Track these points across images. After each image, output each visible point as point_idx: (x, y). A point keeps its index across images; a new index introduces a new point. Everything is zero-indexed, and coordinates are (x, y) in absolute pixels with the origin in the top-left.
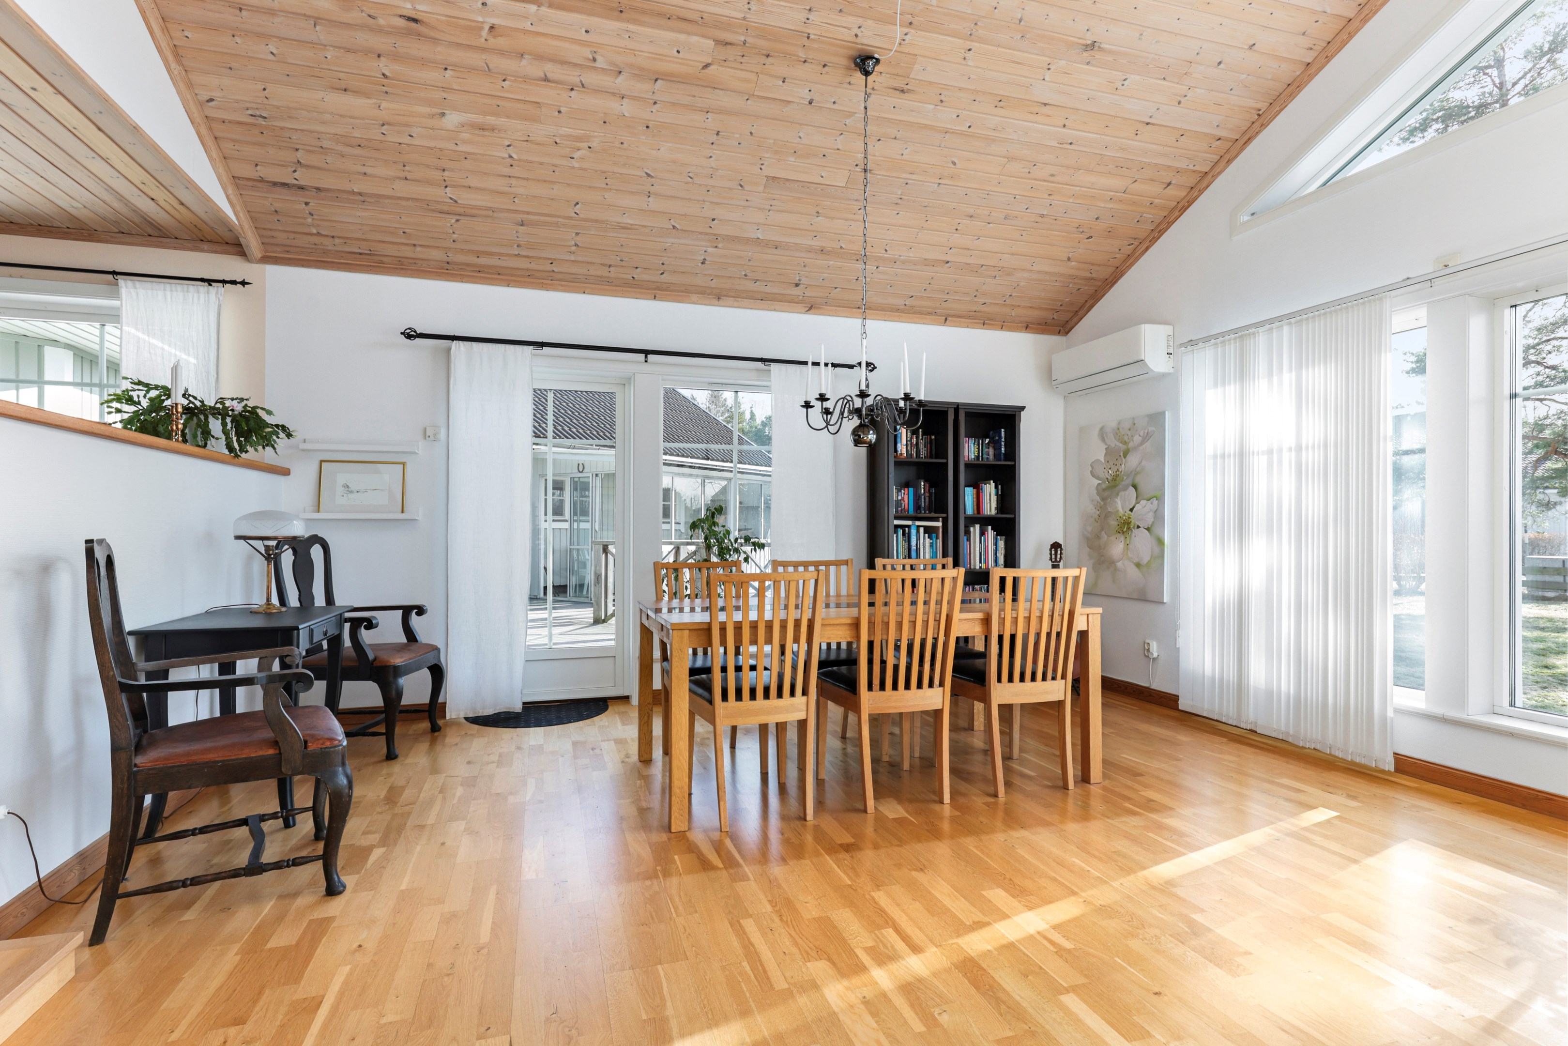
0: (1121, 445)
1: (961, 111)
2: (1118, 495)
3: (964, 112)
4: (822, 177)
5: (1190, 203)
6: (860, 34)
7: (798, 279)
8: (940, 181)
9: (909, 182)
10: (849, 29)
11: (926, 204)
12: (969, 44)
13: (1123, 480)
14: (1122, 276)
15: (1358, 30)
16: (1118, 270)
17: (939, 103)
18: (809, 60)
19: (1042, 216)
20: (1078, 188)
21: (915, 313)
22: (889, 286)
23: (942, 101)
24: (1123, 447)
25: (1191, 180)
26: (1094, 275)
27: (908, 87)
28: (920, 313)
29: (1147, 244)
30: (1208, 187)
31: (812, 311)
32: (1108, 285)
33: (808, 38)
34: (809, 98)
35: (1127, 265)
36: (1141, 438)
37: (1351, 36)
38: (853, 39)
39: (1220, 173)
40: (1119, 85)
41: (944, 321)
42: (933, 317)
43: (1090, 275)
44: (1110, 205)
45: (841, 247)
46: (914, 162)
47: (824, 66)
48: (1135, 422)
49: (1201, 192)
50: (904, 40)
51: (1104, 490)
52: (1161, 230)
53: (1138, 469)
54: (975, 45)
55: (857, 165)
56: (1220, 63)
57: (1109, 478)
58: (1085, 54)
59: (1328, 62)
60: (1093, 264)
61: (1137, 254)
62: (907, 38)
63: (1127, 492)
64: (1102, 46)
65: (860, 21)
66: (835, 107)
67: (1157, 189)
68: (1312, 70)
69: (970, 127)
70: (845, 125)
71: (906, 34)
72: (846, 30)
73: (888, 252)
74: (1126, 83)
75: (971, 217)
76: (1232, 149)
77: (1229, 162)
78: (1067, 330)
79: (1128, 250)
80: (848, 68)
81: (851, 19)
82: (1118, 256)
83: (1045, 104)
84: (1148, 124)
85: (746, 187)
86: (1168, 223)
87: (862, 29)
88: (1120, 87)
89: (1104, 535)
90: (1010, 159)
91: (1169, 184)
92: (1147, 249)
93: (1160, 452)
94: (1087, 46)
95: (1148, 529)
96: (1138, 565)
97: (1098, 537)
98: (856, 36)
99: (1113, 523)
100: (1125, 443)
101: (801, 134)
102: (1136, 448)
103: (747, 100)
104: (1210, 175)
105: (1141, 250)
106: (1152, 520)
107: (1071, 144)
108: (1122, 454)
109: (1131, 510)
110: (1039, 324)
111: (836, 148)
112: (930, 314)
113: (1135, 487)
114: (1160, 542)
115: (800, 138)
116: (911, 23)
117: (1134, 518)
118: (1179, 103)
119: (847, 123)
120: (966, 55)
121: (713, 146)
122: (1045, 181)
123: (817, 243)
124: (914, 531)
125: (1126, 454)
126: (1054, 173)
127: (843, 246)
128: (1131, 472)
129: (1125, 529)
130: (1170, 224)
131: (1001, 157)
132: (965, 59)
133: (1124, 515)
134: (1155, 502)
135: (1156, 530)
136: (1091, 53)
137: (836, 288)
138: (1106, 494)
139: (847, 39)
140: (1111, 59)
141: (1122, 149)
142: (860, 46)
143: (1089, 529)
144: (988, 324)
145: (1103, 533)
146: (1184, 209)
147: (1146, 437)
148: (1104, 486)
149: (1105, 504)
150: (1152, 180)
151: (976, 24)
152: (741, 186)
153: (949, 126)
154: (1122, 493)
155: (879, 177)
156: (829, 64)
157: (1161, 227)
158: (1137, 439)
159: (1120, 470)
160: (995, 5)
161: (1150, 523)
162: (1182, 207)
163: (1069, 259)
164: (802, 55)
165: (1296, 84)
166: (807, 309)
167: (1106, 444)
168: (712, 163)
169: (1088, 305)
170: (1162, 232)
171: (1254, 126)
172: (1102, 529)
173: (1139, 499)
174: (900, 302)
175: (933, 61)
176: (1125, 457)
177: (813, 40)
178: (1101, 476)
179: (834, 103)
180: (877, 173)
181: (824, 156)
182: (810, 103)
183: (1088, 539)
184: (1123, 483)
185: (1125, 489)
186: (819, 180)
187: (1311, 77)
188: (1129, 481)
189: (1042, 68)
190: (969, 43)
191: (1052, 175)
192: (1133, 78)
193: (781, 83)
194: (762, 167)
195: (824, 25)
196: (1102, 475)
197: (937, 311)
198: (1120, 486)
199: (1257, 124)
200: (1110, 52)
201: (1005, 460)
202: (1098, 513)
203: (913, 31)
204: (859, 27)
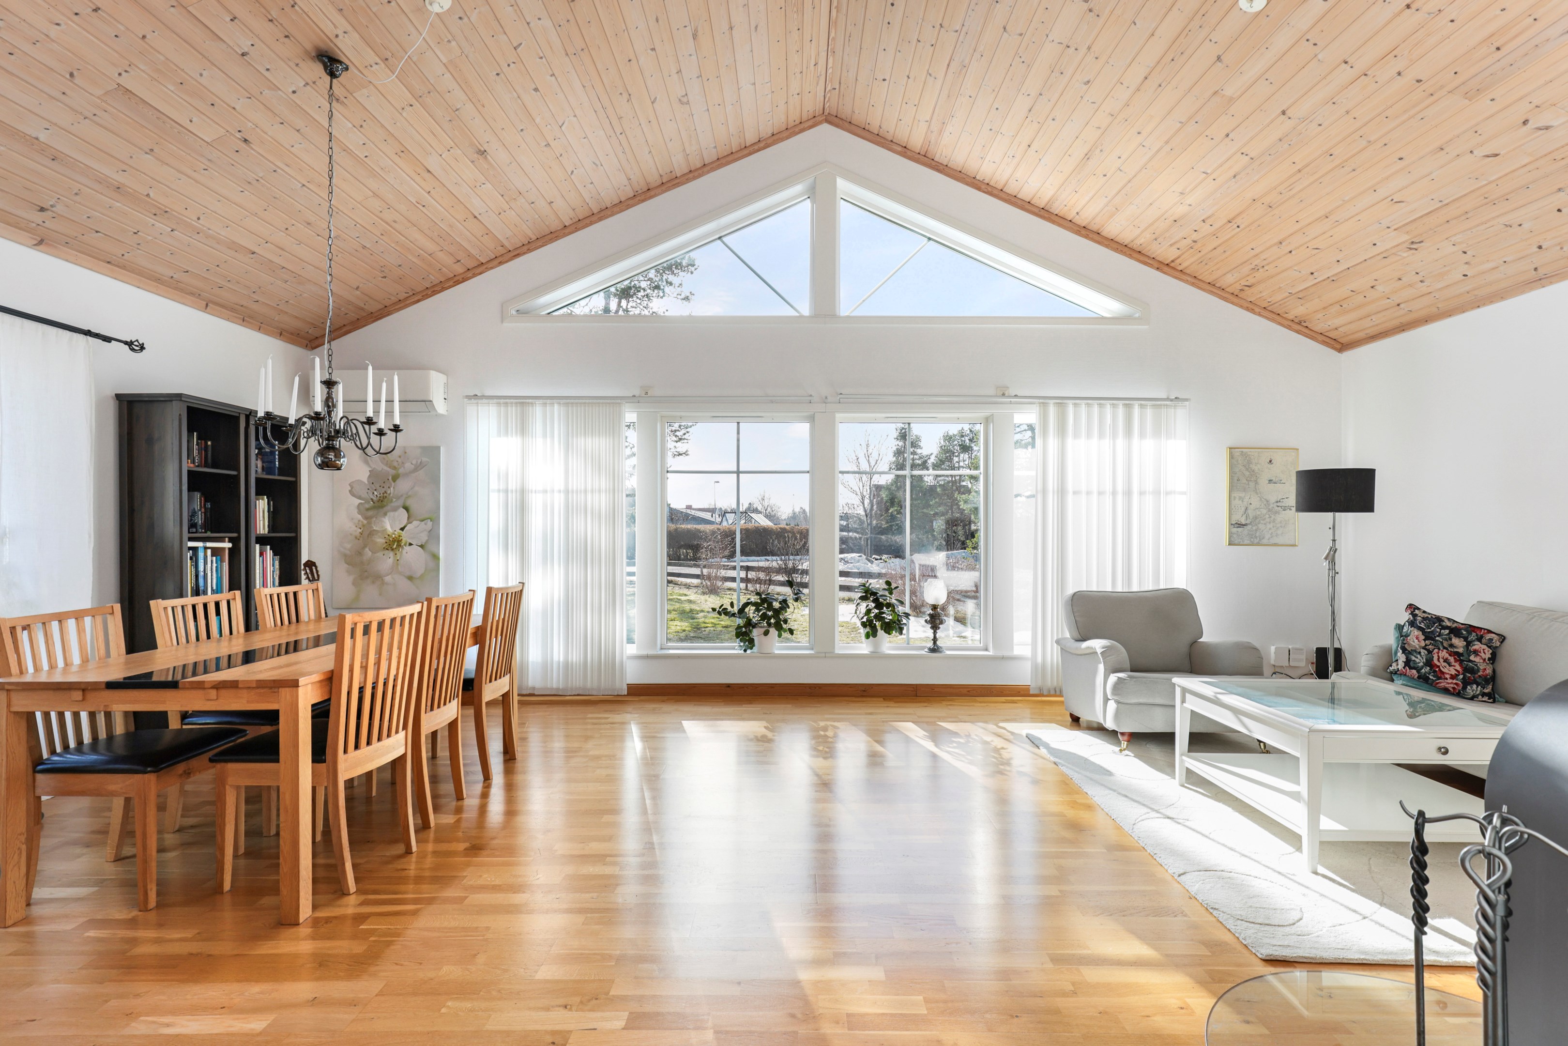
0: (388, 469)
1: (369, 142)
2: (385, 514)
3: (371, 144)
4: (191, 121)
5: (464, 280)
6: (341, 37)
7: (51, 203)
8: (307, 184)
9: (279, 170)
10: (335, 27)
11: (278, 196)
12: (414, 102)
13: (392, 501)
14: (388, 315)
15: (596, 222)
16: (386, 309)
17: (358, 127)
18: (275, 22)
19: (364, 247)
20: (404, 239)
21: (176, 289)
22: (168, 253)
23: (361, 126)
24: (392, 472)
25: (471, 264)
26: (365, 307)
27: (345, 100)
28: (182, 290)
29: (419, 297)
30: (480, 274)
31: (41, 247)
32: (372, 318)
33: (293, 6)
34: (246, 50)
35: (396, 307)
36: (413, 466)
37: (591, 223)
38: (332, 37)
39: (492, 268)
40: (478, 185)
41: (205, 306)
42: (193, 298)
43: (363, 305)
44: (415, 260)
45: (148, 195)
46: (298, 158)
47: (286, 37)
48: (407, 451)
49: (474, 275)
50: (371, 66)
51: (367, 510)
52: (434, 291)
53: (410, 493)
54: (417, 105)
55: (239, 131)
56: (533, 203)
57: (375, 499)
58: (476, 155)
59: (576, 231)
60: (371, 298)
61: (408, 302)
62: (375, 67)
63: (396, 513)
64: (488, 156)
65: (349, 28)
66: (267, 74)
67: (449, 261)
68: (567, 231)
69: (366, 157)
70: (261, 93)
71: (376, 64)
72: (332, 26)
73: (200, 221)
74: (483, 186)
75: (309, 224)
76: (505, 255)
77: (501, 263)
78: (314, 345)
79: (402, 296)
80: (307, 52)
81: (343, 21)
82: (393, 298)
83: (429, 171)
84: (475, 217)
85: (77, 80)
86: (443, 288)
87: (345, 35)
88: (478, 187)
89: (368, 553)
90: (375, 195)
91: (459, 261)
92: (418, 301)
93: (435, 480)
94: (480, 150)
95: (422, 546)
96: (410, 578)
97: (360, 553)
98: (337, 36)
99: (380, 541)
100: (395, 468)
101: (205, 73)
102: (407, 475)
103: (172, 6)
104: (485, 266)
105: (413, 300)
106: (427, 538)
107: (424, 206)
108: (390, 478)
109: (402, 529)
110: (292, 334)
111: (233, 105)
112: (192, 294)
113: (407, 509)
114: (435, 557)
115: (201, 75)
116: (387, 59)
117: (405, 537)
118: (500, 214)
119: (264, 93)
120: (406, 107)
121: (75, 18)
122: (387, 223)
123: (120, 178)
124: (201, 554)
125: (395, 478)
126: (397, 220)
127: (152, 195)
128: (402, 496)
129: (395, 546)
130: (443, 289)
131: (369, 190)
132: (403, 109)
133: (394, 534)
134: (430, 523)
135: (431, 547)
136: (480, 157)
137: (97, 232)
138: (370, 513)
139: (326, 31)
140: (486, 167)
141: (450, 226)
142: (332, 45)
143: (348, 546)
144: (248, 322)
145: (367, 549)
146: (458, 283)
147: (418, 467)
148: (367, 506)
149: (369, 523)
150: (451, 254)
151: (429, 92)
152: (72, 75)
153: (351, 147)
154: (391, 514)
155: (252, 152)
156: (292, 38)
157: (436, 289)
158: (408, 466)
159: (389, 492)
160: (451, 89)
161: (424, 541)
162: (457, 280)
163: (357, 288)
164: (274, 14)
165: (555, 235)
166: (36, 242)
167: (370, 467)
168: (54, 31)
169: (344, 329)
170: (435, 293)
171: (524, 247)
172: (365, 546)
173: (410, 520)
174: (167, 272)
175: (380, 95)
176: (394, 482)
177: (296, 11)
178: (363, 496)
179: (268, 70)
180: (254, 147)
181: (213, 105)
182: (243, 55)
183: (345, 555)
184: (393, 504)
185: (395, 509)
186: (187, 124)
187: (565, 235)
188: (400, 502)
189: (445, 147)
190: (414, 100)
191: (395, 222)
192: (488, 185)
193: (228, 19)
194: (124, 74)
195: (317, 8)
196: (365, 495)
197: (202, 294)
198: (388, 508)
199: (525, 248)
200: (489, 164)
201: (279, 475)
202: (360, 531)
203: (383, 65)
204: (345, 32)
